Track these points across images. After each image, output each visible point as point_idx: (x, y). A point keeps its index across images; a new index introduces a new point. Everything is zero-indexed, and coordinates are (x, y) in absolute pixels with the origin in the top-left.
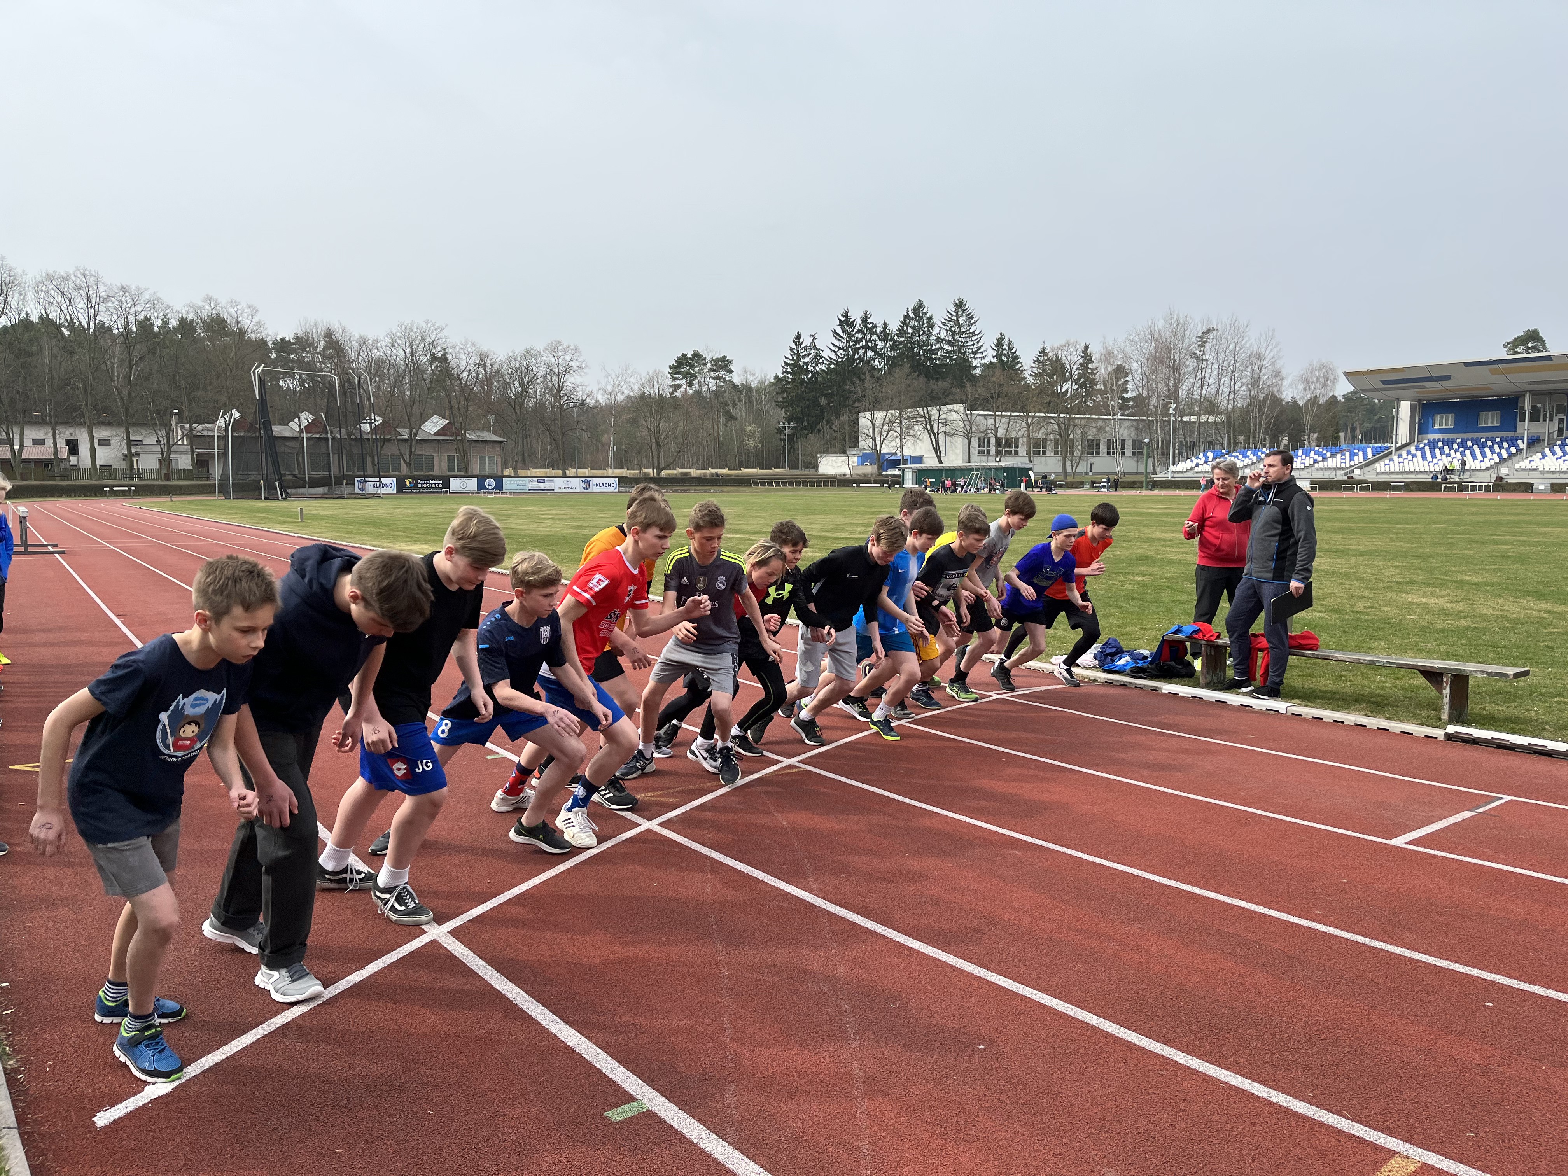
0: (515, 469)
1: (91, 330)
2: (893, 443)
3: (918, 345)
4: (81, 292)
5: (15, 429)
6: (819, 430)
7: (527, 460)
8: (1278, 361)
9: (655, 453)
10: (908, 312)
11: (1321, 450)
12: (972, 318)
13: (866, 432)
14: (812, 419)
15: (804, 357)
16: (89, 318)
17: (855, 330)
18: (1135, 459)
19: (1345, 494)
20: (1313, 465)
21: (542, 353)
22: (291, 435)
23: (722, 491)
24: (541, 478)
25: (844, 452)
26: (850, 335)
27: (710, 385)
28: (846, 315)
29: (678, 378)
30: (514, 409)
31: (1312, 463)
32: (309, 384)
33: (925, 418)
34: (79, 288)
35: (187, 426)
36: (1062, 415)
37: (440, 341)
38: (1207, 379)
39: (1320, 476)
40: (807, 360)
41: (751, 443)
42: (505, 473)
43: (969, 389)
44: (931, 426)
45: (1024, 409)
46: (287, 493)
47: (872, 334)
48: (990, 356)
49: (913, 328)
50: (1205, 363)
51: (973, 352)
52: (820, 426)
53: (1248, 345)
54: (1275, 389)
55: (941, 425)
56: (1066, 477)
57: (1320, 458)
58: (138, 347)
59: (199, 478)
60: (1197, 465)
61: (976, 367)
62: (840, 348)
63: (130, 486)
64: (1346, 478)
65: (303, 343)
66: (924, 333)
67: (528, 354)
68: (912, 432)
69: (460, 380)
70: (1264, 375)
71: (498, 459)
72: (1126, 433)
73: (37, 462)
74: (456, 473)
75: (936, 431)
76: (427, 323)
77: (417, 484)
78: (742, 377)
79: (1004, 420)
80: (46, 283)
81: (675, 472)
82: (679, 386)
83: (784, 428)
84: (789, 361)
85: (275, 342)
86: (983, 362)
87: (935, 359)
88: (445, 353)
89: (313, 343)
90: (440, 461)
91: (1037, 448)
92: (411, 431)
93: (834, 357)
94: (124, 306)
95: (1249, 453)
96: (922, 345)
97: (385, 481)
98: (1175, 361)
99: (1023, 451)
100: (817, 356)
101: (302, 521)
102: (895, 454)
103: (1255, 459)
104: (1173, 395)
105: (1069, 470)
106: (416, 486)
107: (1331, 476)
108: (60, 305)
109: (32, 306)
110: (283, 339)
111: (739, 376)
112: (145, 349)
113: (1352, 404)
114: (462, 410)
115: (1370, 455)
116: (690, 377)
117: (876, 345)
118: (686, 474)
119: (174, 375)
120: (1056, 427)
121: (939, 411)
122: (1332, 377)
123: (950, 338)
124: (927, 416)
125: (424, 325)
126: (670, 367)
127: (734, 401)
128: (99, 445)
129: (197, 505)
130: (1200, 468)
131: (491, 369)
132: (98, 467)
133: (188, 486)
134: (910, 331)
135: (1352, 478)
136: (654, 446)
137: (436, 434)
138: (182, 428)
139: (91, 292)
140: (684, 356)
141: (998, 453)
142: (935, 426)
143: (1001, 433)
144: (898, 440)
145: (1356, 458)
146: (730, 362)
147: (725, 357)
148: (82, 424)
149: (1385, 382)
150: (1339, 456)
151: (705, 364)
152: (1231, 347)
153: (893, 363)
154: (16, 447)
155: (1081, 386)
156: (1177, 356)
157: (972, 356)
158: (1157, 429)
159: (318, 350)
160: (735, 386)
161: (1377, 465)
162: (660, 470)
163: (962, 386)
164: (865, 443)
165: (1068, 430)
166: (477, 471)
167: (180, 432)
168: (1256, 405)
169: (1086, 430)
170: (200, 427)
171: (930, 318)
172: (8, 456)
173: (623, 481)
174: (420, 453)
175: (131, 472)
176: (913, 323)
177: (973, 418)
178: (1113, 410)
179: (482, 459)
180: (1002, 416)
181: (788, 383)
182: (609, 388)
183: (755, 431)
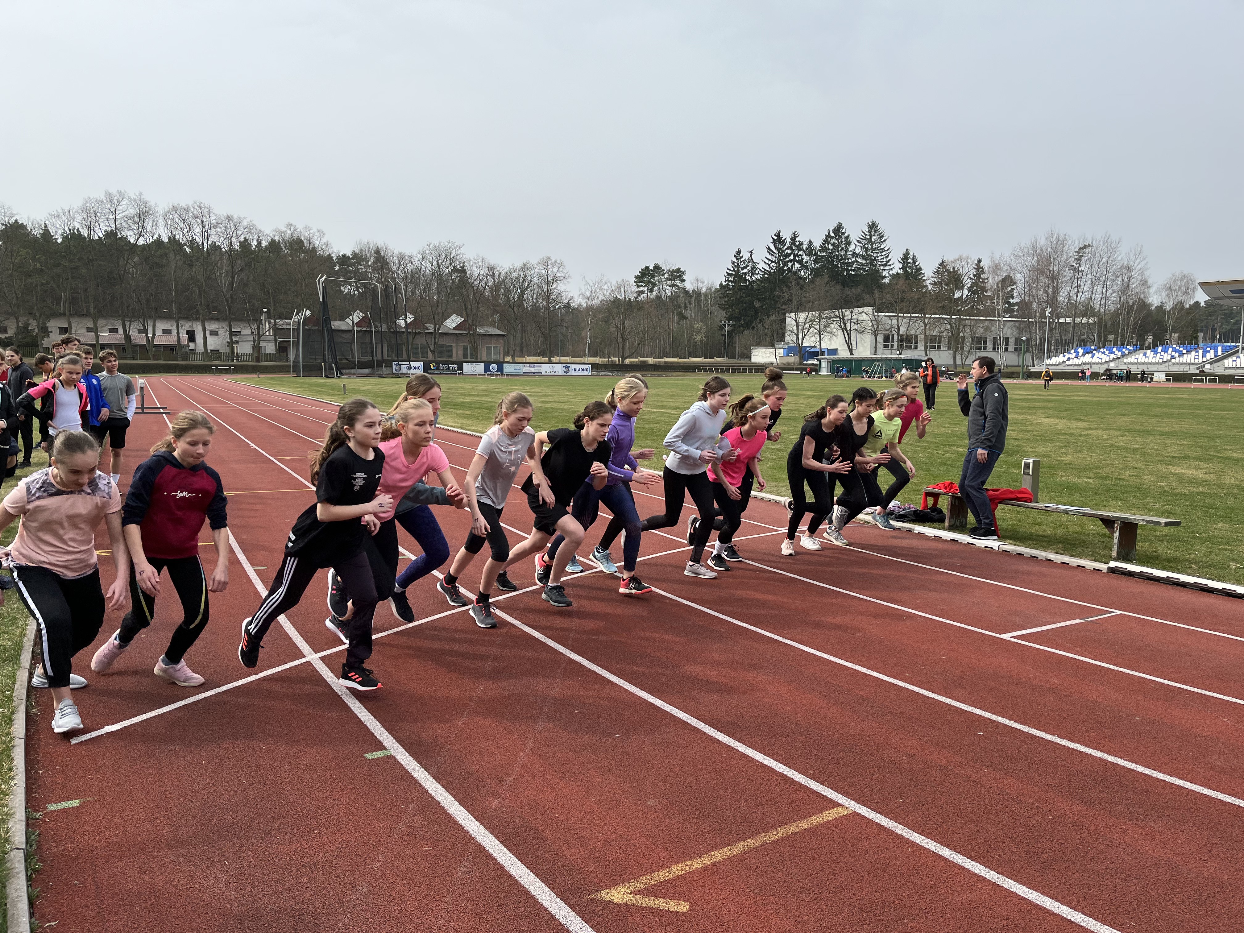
0: (513, 357)
1: (205, 249)
2: (813, 339)
3: (837, 258)
4: (198, 220)
5: (149, 322)
6: (753, 328)
7: (525, 349)
8: (1145, 273)
9: (621, 345)
10: (829, 232)
11: (1178, 348)
12: (882, 237)
13: (791, 329)
14: (747, 319)
15: (743, 269)
16: (203, 239)
17: (786, 247)
18: (1017, 354)
19: (1193, 385)
20: (1170, 360)
21: (536, 266)
22: (346, 329)
23: (672, 376)
24: (532, 364)
25: (772, 345)
26: (781, 251)
27: (667, 291)
28: (778, 235)
29: (641, 286)
30: (513, 310)
31: (1169, 358)
32: (362, 289)
33: (840, 318)
34: (196, 217)
35: (272, 321)
36: (953, 317)
37: (458, 258)
38: (1082, 287)
39: (1175, 369)
40: (745, 271)
41: (698, 338)
42: (506, 360)
43: (877, 295)
44: (845, 324)
45: (922, 311)
46: (341, 373)
47: (799, 250)
48: (897, 268)
49: (833, 245)
50: (1080, 274)
51: (882, 265)
52: (753, 324)
53: (1119, 258)
54: (1142, 296)
55: (853, 324)
56: (956, 368)
57: (1177, 355)
58: (239, 261)
59: (280, 360)
60: (1069, 359)
61: (885, 277)
62: (772, 262)
63: (230, 366)
64: (1198, 371)
65: (358, 257)
66: (842, 249)
67: (525, 267)
68: (828, 329)
69: (473, 287)
70: (1133, 284)
71: (500, 349)
72: (1009, 332)
73: (165, 346)
74: (469, 359)
75: (848, 329)
76: (449, 243)
77: (439, 367)
78: (694, 285)
79: (905, 320)
80: (172, 213)
81: (637, 360)
82: (642, 292)
83: (725, 325)
84: (730, 272)
85: (338, 258)
86: (891, 273)
87: (851, 270)
88: (464, 266)
89: (366, 258)
90: (457, 350)
91: (933, 343)
92: (435, 326)
93: (767, 268)
94: (228, 231)
95: (1115, 349)
96: (840, 259)
97: (413, 364)
98: (1054, 271)
99: (921, 346)
100: (754, 267)
101: (345, 393)
102: (815, 347)
103: (1119, 354)
104: (1052, 301)
105: (959, 361)
106: (438, 369)
107: (1185, 370)
108: (182, 230)
109: (162, 230)
110: (344, 256)
111: (692, 283)
112: (243, 263)
113: (1212, 309)
114: (474, 311)
115: (1220, 353)
116: (651, 285)
117: (802, 259)
118: (645, 362)
119: (264, 283)
120: (949, 326)
121: (852, 312)
122: (1191, 287)
123: (864, 253)
124: (841, 316)
125: (447, 244)
126: (636, 277)
127: (685, 304)
128: (210, 335)
129: (277, 381)
130: (1071, 362)
131: (499, 279)
132: (209, 351)
133: (272, 366)
134: (830, 247)
135: (1203, 371)
136: (620, 340)
137: (455, 329)
138: (269, 322)
139: (205, 220)
140: (647, 268)
141: (900, 347)
142: (848, 325)
143: (902, 331)
144: (817, 336)
145: (1208, 355)
146: (683, 273)
147: (679, 269)
148: (197, 319)
149: (1233, 291)
150: (1193, 353)
151: (663, 275)
152: (1104, 260)
153: (816, 273)
154: (150, 335)
155: (974, 293)
156: (1056, 268)
157: (882, 268)
158: (1036, 329)
159: (369, 263)
160: (686, 292)
161: (1226, 361)
162: (624, 359)
163: (871, 293)
164: (790, 338)
165: (959, 329)
166: (485, 358)
167: (267, 326)
168: (1126, 309)
169: (974, 330)
170: (281, 322)
171: (848, 237)
172: (144, 342)
173: (595, 366)
174: (442, 343)
175: (232, 355)
176: (833, 241)
177: (880, 319)
178: (999, 313)
179: (489, 350)
180: (903, 317)
181: (730, 289)
182: (588, 294)
183: (701, 328)
